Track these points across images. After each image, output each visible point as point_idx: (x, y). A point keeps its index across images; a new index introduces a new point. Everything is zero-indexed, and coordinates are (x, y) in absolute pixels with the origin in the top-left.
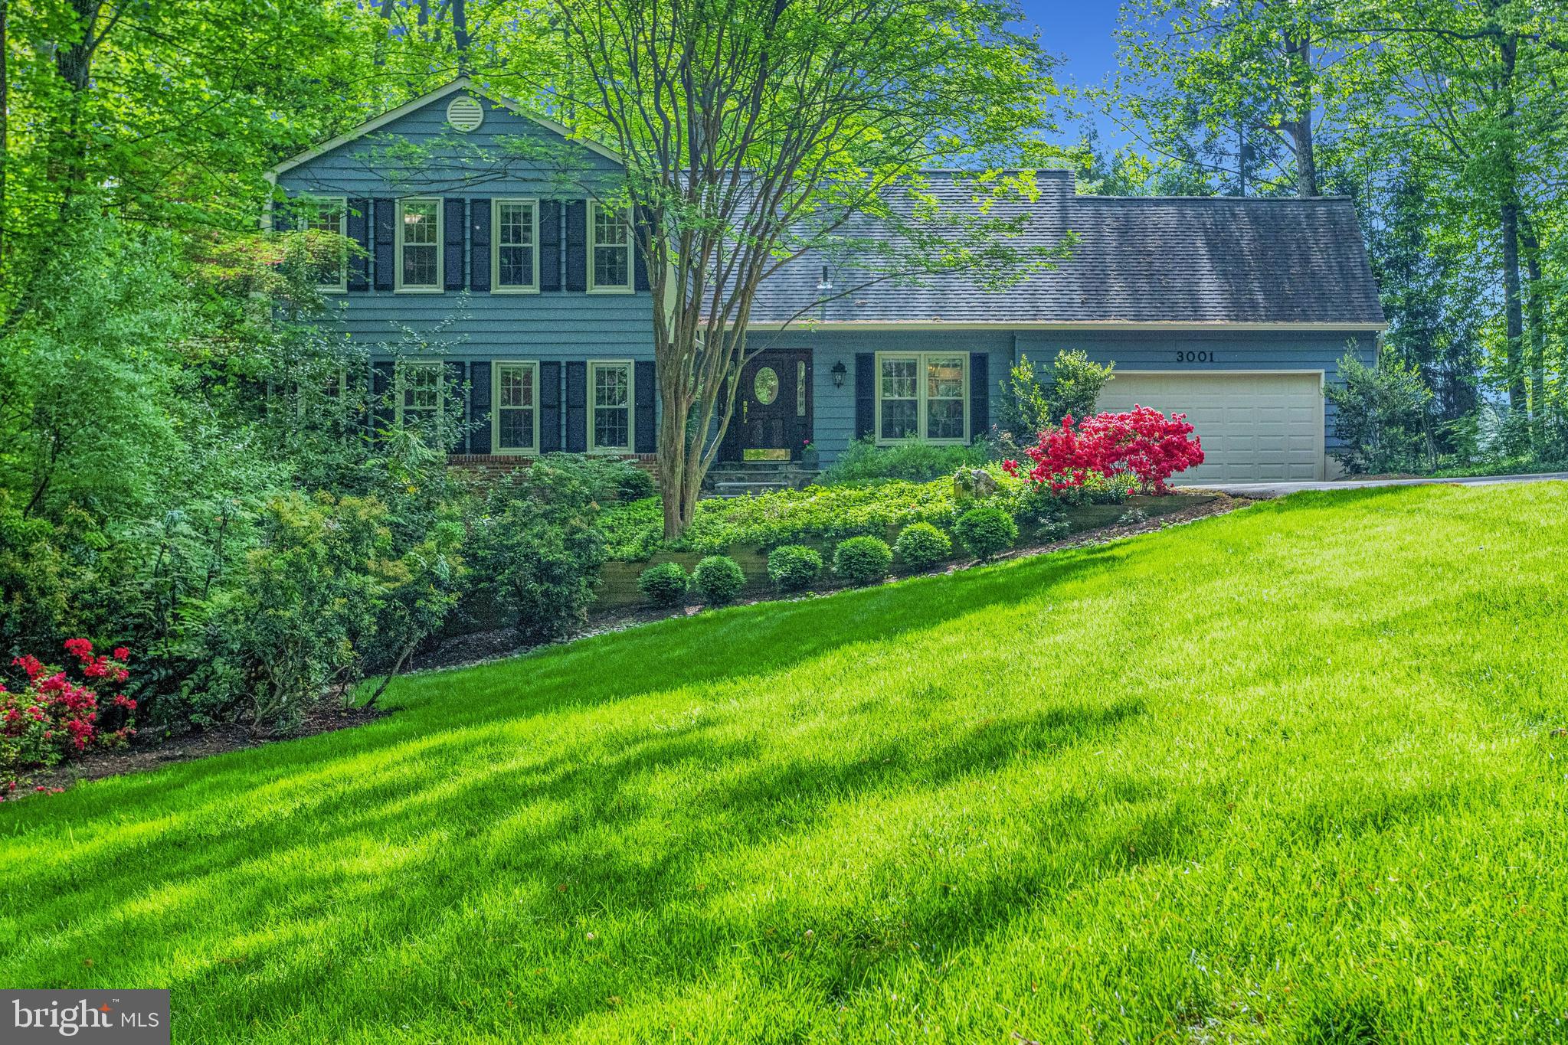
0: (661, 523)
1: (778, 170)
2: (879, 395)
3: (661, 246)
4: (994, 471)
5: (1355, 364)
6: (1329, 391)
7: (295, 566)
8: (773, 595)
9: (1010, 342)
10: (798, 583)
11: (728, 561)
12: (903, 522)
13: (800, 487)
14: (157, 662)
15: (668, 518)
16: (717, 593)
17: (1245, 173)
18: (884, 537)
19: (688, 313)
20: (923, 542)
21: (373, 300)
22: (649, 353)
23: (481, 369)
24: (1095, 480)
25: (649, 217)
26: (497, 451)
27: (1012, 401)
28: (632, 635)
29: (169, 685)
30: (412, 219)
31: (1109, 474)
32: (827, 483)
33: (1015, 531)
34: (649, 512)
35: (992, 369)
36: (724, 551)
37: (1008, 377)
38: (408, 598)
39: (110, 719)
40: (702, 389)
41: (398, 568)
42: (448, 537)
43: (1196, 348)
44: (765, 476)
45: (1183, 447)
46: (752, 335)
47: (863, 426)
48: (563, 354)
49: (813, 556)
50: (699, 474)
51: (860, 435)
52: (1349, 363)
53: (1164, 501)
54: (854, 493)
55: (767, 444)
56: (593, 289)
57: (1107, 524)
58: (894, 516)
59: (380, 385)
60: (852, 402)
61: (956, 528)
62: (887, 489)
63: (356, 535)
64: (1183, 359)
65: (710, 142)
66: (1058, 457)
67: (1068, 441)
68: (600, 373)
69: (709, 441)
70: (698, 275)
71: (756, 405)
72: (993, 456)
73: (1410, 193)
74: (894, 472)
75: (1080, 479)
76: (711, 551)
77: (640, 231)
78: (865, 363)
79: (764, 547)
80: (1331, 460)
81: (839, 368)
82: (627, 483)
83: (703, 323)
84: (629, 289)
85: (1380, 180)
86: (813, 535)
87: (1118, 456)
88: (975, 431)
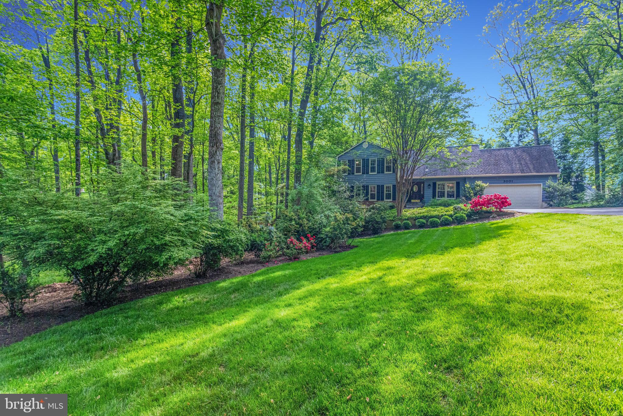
0: (396, 214)
1: (419, 150)
2: (437, 190)
3: (397, 166)
4: (462, 206)
5: (551, 182)
6: (543, 188)
7: (338, 225)
8: (416, 228)
9: (465, 179)
10: (422, 226)
11: (408, 222)
12: (442, 216)
13: (422, 207)
14: (319, 238)
15: (398, 213)
16: (407, 227)
17: (519, 140)
18: (438, 218)
19: (402, 177)
20: (447, 220)
21: (351, 176)
22: (395, 183)
23: (368, 186)
24: (484, 208)
25: (395, 161)
26: (370, 200)
27: (465, 191)
28: (391, 235)
29: (321, 241)
30: (357, 162)
31: (488, 207)
32: (427, 206)
33: (466, 218)
34: (394, 211)
35: (461, 185)
36: (408, 220)
37: (464, 186)
38: (355, 228)
39: (312, 247)
40: (404, 189)
41: (354, 223)
42: (361, 219)
43: (508, 180)
44: (415, 205)
45: (506, 202)
46: (413, 180)
47: (434, 196)
48: (380, 184)
49: (424, 221)
50: (403, 205)
51: (433, 198)
52: (550, 182)
53: (501, 213)
54: (433, 209)
55: (415, 199)
56: (385, 173)
57: (488, 218)
58: (440, 214)
59: (352, 191)
60: (432, 191)
61: (453, 217)
62: (438, 209)
63: (347, 219)
64: (504, 182)
65: (406, 147)
66: (476, 204)
67: (479, 200)
68: (387, 187)
69: (405, 199)
70: (404, 170)
71: (413, 192)
72: (461, 202)
73: (566, 141)
74: (440, 205)
75: (481, 208)
76: (406, 220)
77: (393, 163)
78: (435, 184)
79: (416, 219)
80: (544, 203)
81: (429, 185)
82: (391, 207)
83: (405, 178)
84: (391, 172)
85: (556, 139)
86: (424, 217)
87: (490, 204)
88: (457, 197)
